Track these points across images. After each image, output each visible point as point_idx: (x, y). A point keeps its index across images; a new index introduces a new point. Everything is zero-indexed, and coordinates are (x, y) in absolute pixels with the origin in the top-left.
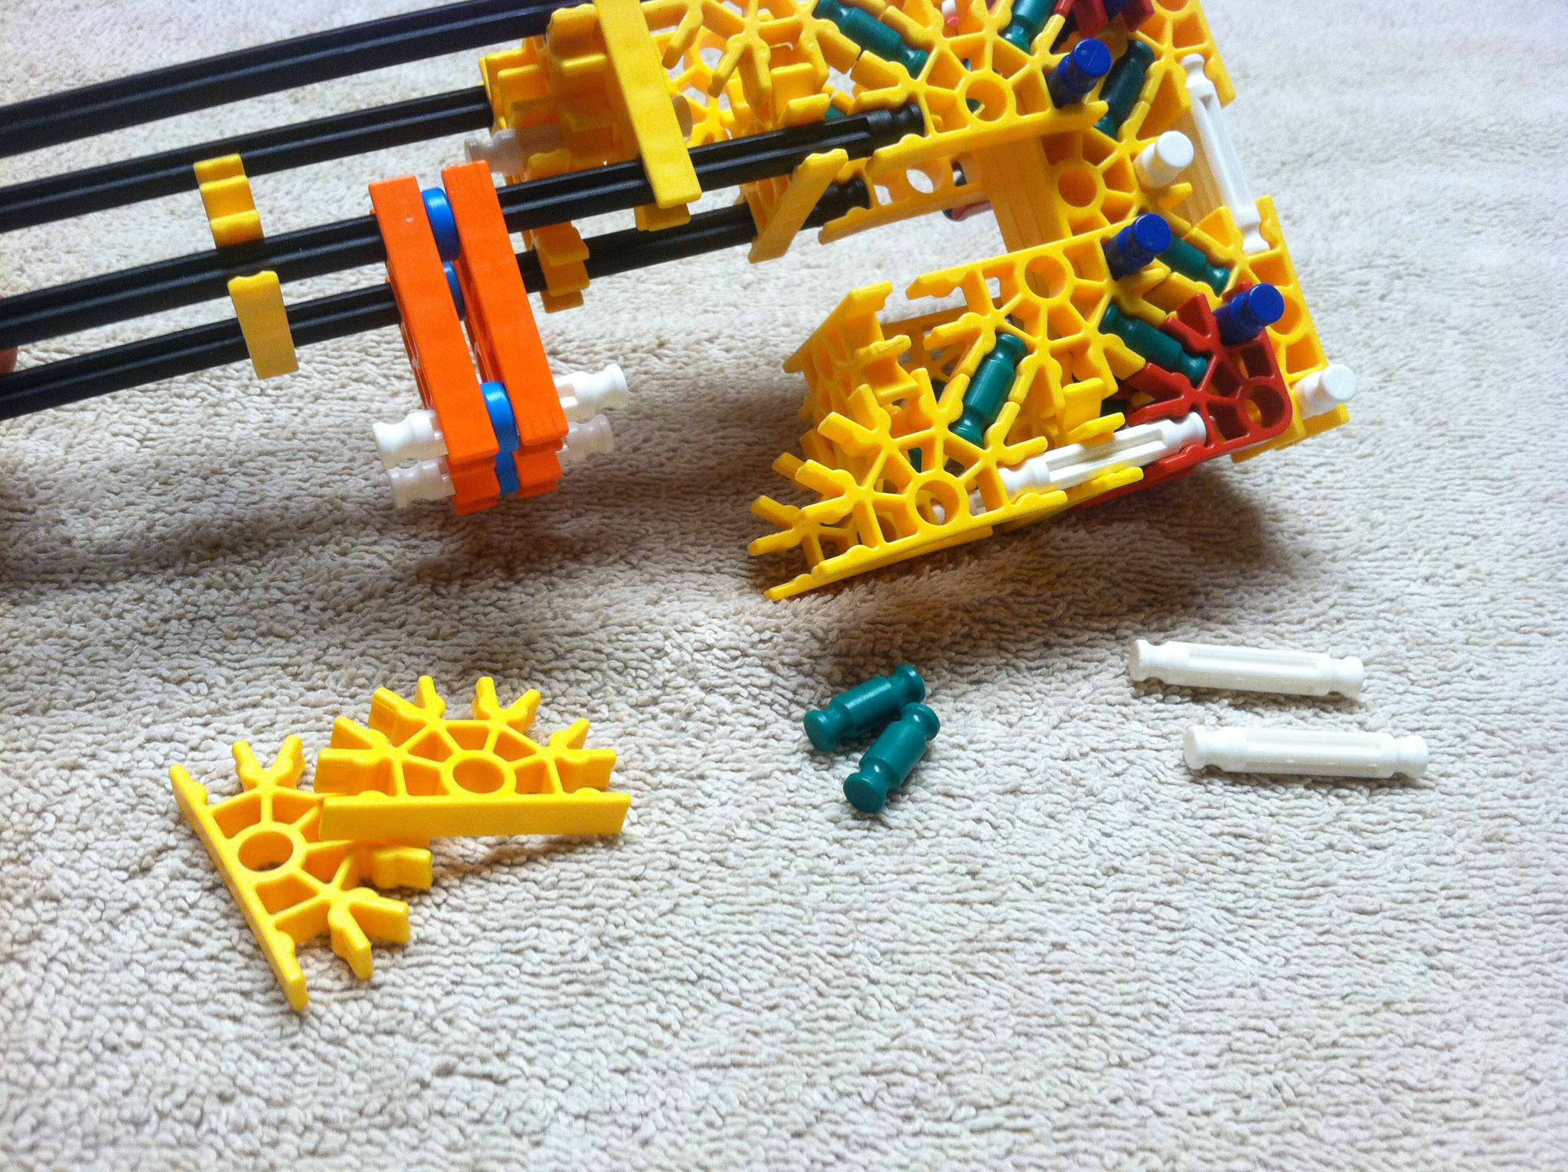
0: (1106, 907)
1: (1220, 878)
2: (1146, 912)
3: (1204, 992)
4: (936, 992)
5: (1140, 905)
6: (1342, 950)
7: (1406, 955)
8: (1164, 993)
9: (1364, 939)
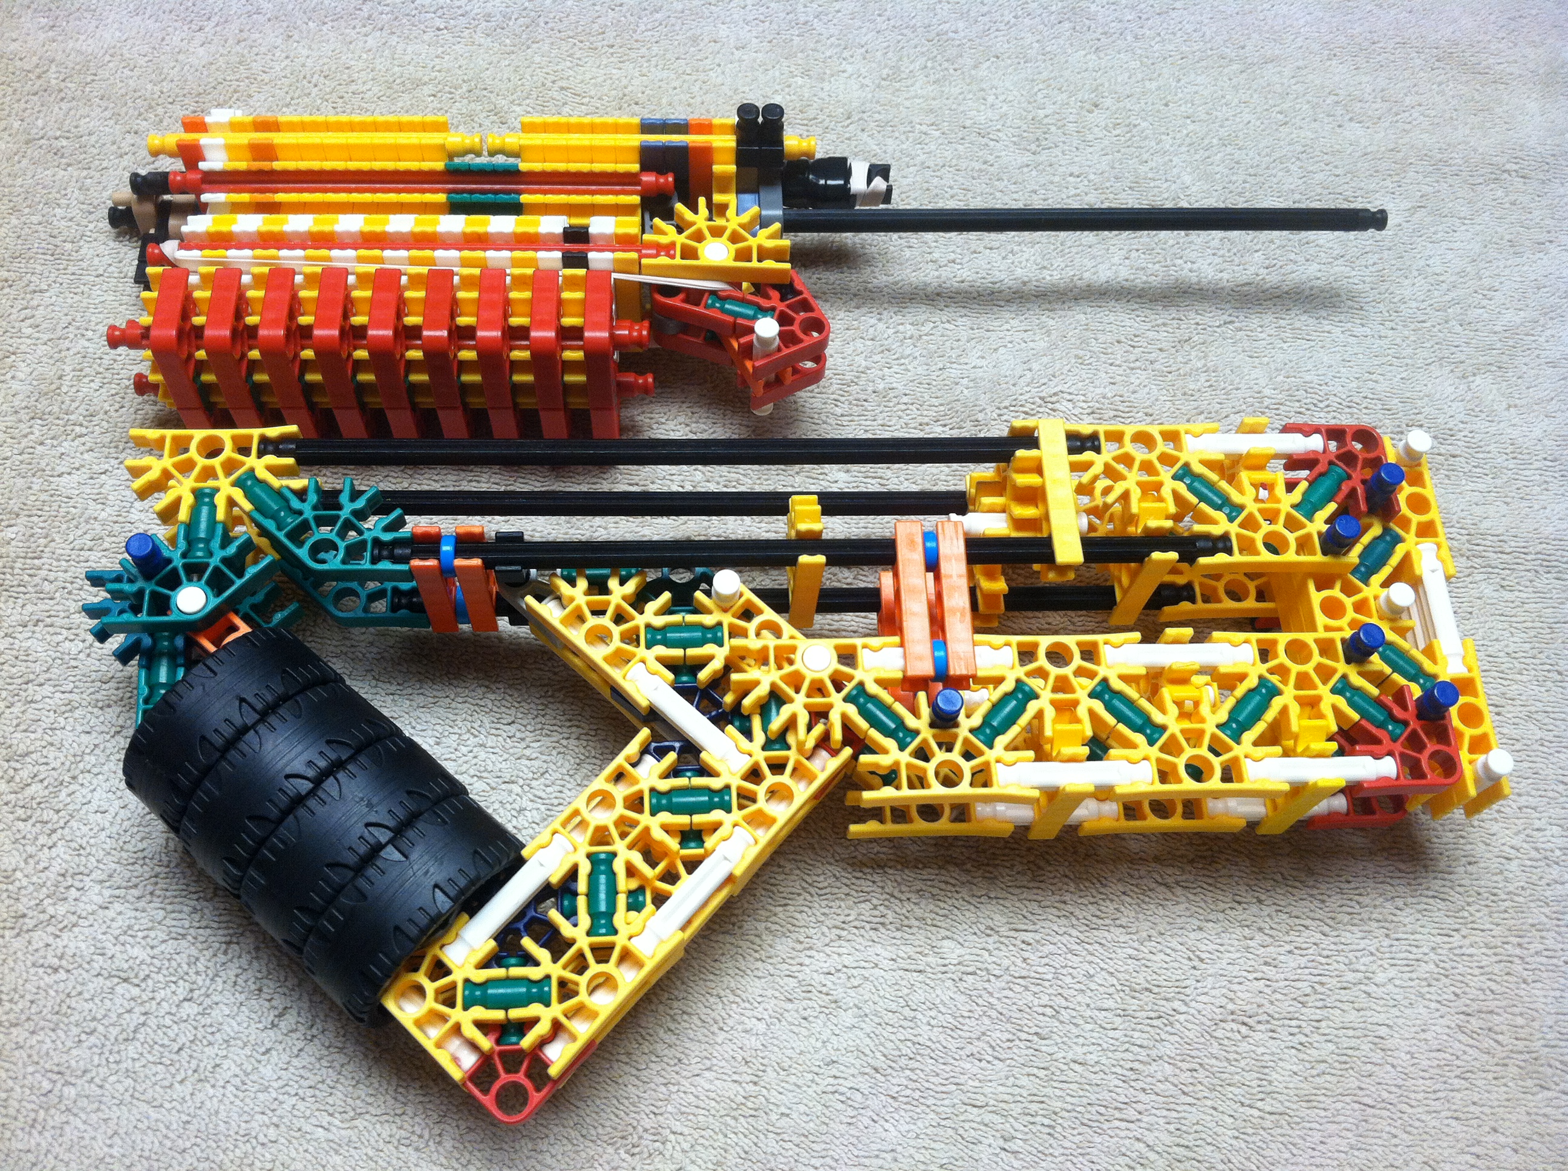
0: (819, 1090)
1: (895, 1074)
2: (842, 1094)
3: (862, 1153)
4: (707, 1143)
5: (842, 1089)
6: (950, 1132)
7: (991, 1140)
8: (838, 1152)
9: (967, 1126)
